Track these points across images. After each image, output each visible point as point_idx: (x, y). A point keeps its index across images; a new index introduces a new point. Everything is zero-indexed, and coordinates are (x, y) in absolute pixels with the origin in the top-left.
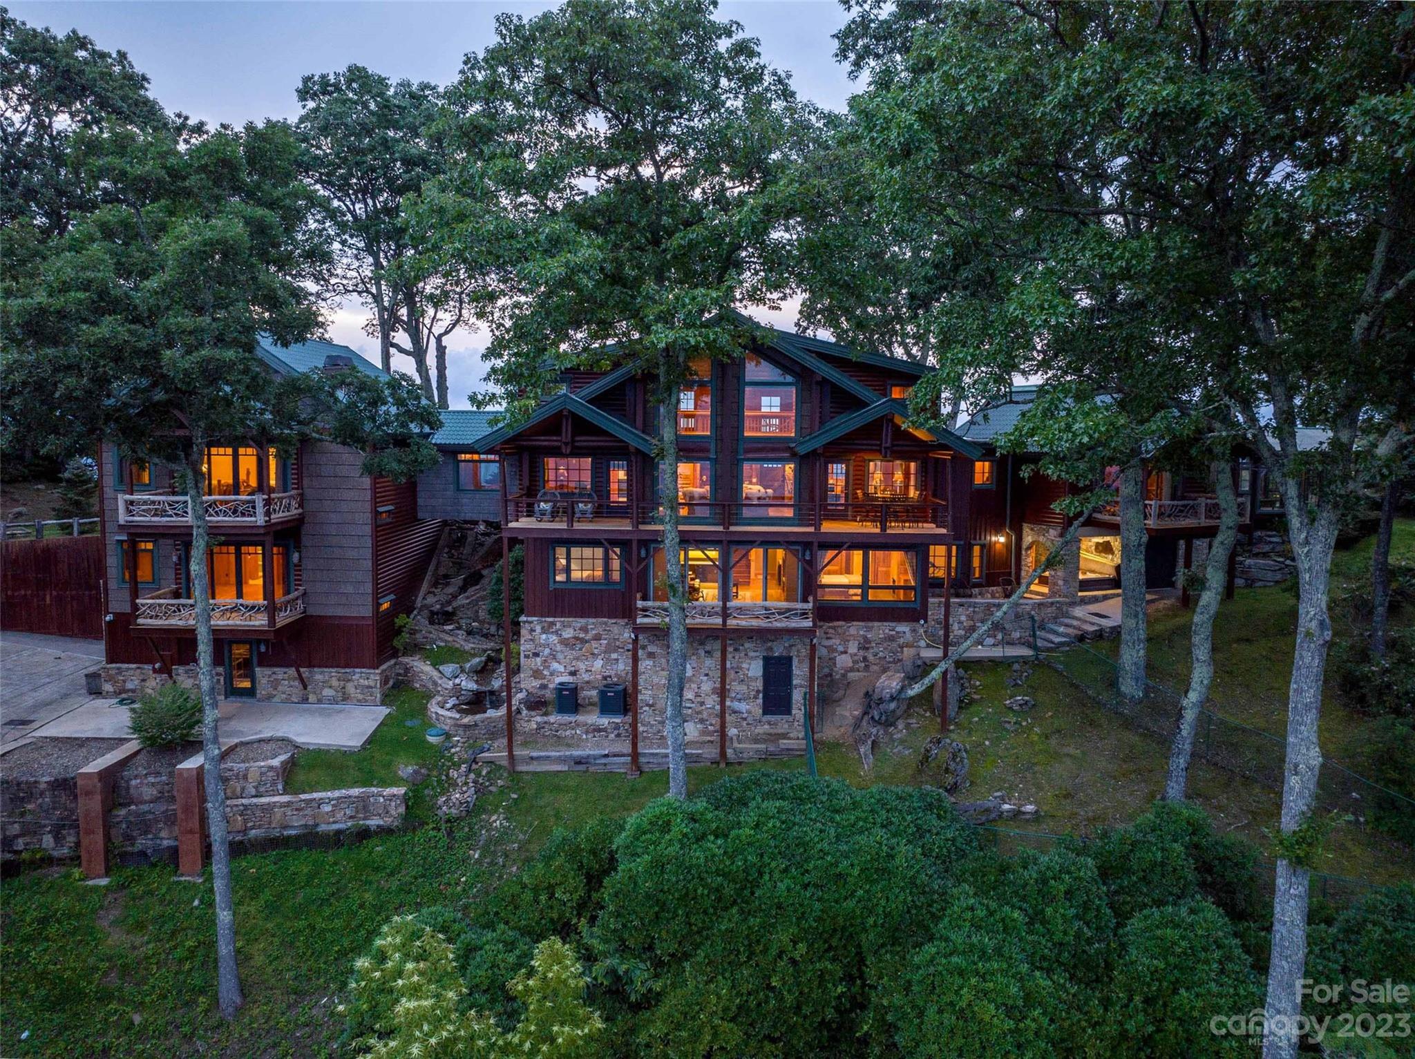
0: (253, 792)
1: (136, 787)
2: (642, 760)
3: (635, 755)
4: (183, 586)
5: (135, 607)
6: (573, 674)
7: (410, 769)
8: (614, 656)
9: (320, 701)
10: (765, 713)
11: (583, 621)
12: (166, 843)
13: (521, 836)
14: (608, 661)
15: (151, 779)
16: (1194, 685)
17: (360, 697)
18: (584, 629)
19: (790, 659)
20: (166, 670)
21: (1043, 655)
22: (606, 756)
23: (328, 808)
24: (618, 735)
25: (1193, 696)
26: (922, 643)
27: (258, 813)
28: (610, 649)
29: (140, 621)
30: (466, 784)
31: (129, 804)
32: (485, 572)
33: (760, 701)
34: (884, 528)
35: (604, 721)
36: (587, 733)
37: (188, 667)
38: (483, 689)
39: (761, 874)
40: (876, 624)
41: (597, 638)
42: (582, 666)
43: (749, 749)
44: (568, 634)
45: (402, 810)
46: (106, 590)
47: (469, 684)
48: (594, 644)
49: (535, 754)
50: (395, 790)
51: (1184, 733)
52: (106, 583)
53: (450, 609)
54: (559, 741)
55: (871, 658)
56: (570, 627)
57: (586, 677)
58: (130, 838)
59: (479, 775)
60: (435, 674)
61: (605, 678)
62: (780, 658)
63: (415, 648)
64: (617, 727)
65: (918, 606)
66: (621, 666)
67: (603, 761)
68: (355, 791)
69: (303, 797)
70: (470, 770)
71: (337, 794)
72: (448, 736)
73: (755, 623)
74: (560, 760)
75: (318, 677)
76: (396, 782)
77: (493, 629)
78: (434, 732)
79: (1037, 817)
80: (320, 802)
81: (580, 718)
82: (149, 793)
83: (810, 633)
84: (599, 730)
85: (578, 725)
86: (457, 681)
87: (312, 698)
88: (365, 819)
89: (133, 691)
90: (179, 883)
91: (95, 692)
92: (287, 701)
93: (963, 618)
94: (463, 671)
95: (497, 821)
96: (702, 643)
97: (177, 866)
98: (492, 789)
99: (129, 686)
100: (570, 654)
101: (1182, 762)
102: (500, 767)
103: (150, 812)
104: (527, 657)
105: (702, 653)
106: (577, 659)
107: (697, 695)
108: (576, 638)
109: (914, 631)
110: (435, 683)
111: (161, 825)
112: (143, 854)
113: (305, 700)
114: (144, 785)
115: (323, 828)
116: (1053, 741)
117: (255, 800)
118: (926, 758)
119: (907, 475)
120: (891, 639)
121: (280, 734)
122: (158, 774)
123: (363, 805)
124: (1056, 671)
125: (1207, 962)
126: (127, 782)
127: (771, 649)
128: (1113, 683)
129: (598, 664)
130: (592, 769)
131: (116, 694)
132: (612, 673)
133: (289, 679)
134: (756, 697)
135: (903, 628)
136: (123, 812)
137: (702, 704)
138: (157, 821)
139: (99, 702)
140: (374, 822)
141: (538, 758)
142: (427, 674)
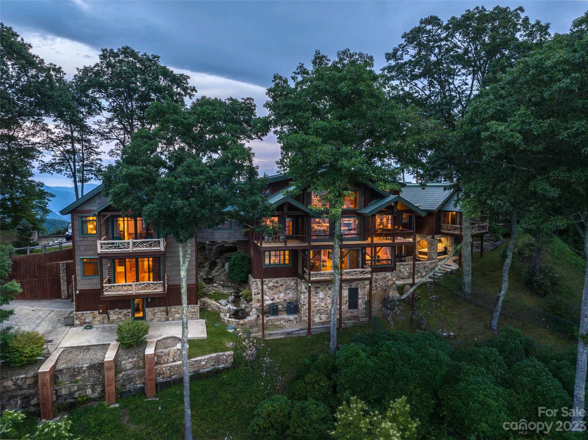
0: (172, 360)
1: (124, 364)
2: (312, 330)
3: (309, 328)
4: (112, 276)
5: (102, 287)
6: (272, 300)
7: (231, 343)
8: (288, 292)
9: (174, 320)
10: (349, 309)
11: (276, 279)
12: (138, 386)
13: (278, 365)
14: (286, 294)
15: (130, 360)
16: (503, 289)
17: (191, 316)
18: (277, 282)
19: (357, 289)
20: (105, 312)
21: (436, 281)
22: (299, 330)
23: (204, 363)
24: (297, 322)
25: (503, 292)
26: (394, 279)
27: (176, 369)
28: (286, 289)
29: (105, 293)
30: (251, 347)
31: (121, 372)
32: (218, 261)
33: (347, 304)
34: (393, 241)
35: (292, 317)
36: (285, 322)
37: (114, 311)
38: (238, 308)
39: (394, 367)
40: (379, 273)
41: (282, 285)
42: (276, 296)
43: (349, 323)
44: (271, 284)
45: (232, 360)
46: (75, 280)
47: (233, 307)
48: (281, 288)
49: (271, 332)
50: (229, 353)
51: (499, 305)
52: (75, 277)
53: (211, 277)
54: (276, 327)
55: (378, 285)
56: (270, 282)
57: (278, 301)
58: (124, 386)
59: (253, 343)
60: (218, 304)
61: (284, 300)
62: (354, 288)
63: (205, 295)
64: (296, 319)
65: (392, 266)
66: (291, 295)
67: (297, 332)
68: (214, 355)
69: (194, 359)
70: (250, 342)
71: (207, 357)
72: (235, 329)
73: (352, 277)
74: (282, 334)
75: (173, 310)
76: (227, 349)
77: (229, 284)
78: (230, 328)
79: (455, 337)
80: (201, 361)
81: (280, 317)
82: (129, 366)
83: (370, 279)
84: (290, 321)
85: (282, 319)
86: (228, 306)
87: (170, 319)
88: (218, 365)
89: (89, 323)
90: (149, 401)
91: (72, 325)
92: (160, 321)
93: (407, 269)
94: (228, 302)
95: (267, 360)
96: (327, 285)
97: (145, 395)
98: (260, 347)
99: (87, 321)
100: (271, 292)
101: (498, 314)
102: (259, 339)
103: (132, 374)
104: (255, 295)
105: (327, 288)
106: (274, 294)
107: (326, 304)
108: (274, 286)
109: (391, 275)
110: (219, 308)
111: (137, 379)
112: (130, 391)
113: (167, 320)
114: (127, 363)
115: (201, 371)
116: (449, 310)
117: (174, 364)
118: (412, 320)
119: (388, 220)
120: (385, 278)
121: (170, 335)
122: (133, 358)
123: (218, 360)
124: (442, 285)
125: (542, 376)
126: (121, 362)
127: (351, 285)
128: (461, 289)
129: (282, 295)
130: (293, 336)
131: (81, 325)
132: (287, 298)
133: (160, 312)
134: (346, 303)
135: (388, 274)
136: (121, 375)
137: (327, 307)
138: (135, 377)
139: (74, 329)
140: (221, 366)
141: (274, 334)
142: (214, 304)
